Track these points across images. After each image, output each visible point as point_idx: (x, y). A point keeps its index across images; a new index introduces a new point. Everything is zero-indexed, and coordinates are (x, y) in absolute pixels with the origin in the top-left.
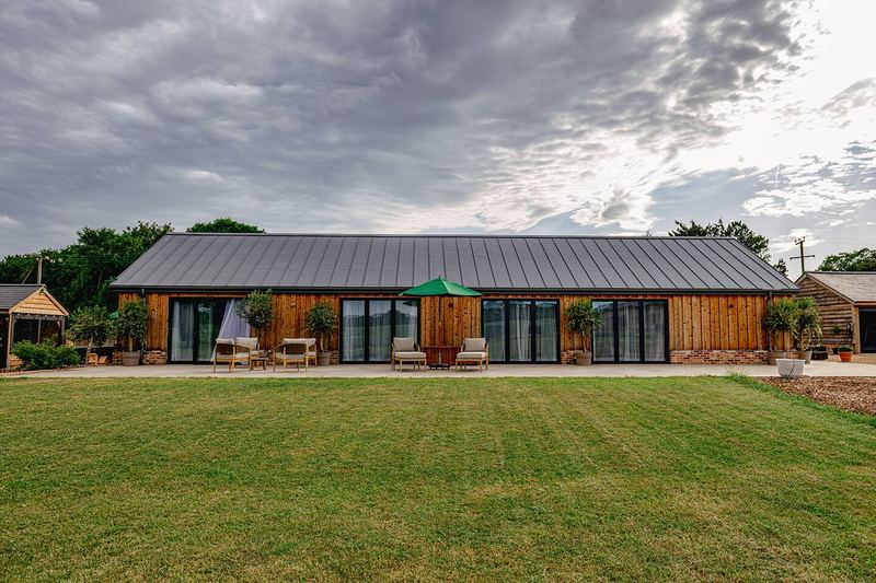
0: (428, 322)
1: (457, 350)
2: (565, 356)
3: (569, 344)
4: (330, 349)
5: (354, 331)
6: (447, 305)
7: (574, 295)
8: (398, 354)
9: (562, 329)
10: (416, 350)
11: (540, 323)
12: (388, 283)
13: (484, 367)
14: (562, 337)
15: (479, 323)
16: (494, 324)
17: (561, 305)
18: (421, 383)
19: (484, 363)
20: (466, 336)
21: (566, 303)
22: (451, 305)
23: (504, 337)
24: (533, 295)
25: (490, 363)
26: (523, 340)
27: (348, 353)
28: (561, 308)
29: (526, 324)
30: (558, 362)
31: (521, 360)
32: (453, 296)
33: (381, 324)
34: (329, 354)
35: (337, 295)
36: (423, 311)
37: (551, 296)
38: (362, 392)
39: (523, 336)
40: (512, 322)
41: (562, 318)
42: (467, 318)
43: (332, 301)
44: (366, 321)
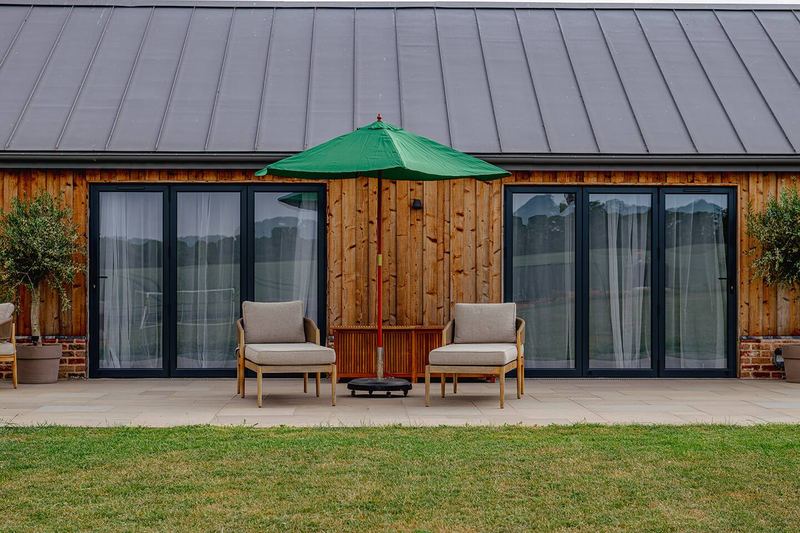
0: (349, 255)
1: (431, 338)
2: (750, 354)
3: (762, 320)
4: (62, 334)
5: (135, 282)
6: (405, 203)
7: (779, 175)
8: (256, 351)
9: (742, 276)
10: (308, 339)
11: (678, 258)
12: (230, 139)
13: (510, 389)
14: (743, 297)
15: (497, 259)
16: (543, 259)
17: (742, 203)
18: (311, 445)
19: (512, 374)
20: (461, 297)
21: (758, 198)
22: (417, 206)
23: (570, 294)
24: (658, 176)
25: (531, 374)
26: (628, 302)
27: (117, 346)
28: (742, 213)
29: (638, 257)
30: (731, 372)
31: (620, 364)
32: (418, 177)
33: (212, 260)
34: (55, 350)
35: (82, 173)
36: (333, 222)
37: (711, 176)
38: (114, 479)
39: (628, 292)
40: (595, 256)
41: (742, 246)
42: (462, 243)
43: (67, 195)
44: (169, 254)
